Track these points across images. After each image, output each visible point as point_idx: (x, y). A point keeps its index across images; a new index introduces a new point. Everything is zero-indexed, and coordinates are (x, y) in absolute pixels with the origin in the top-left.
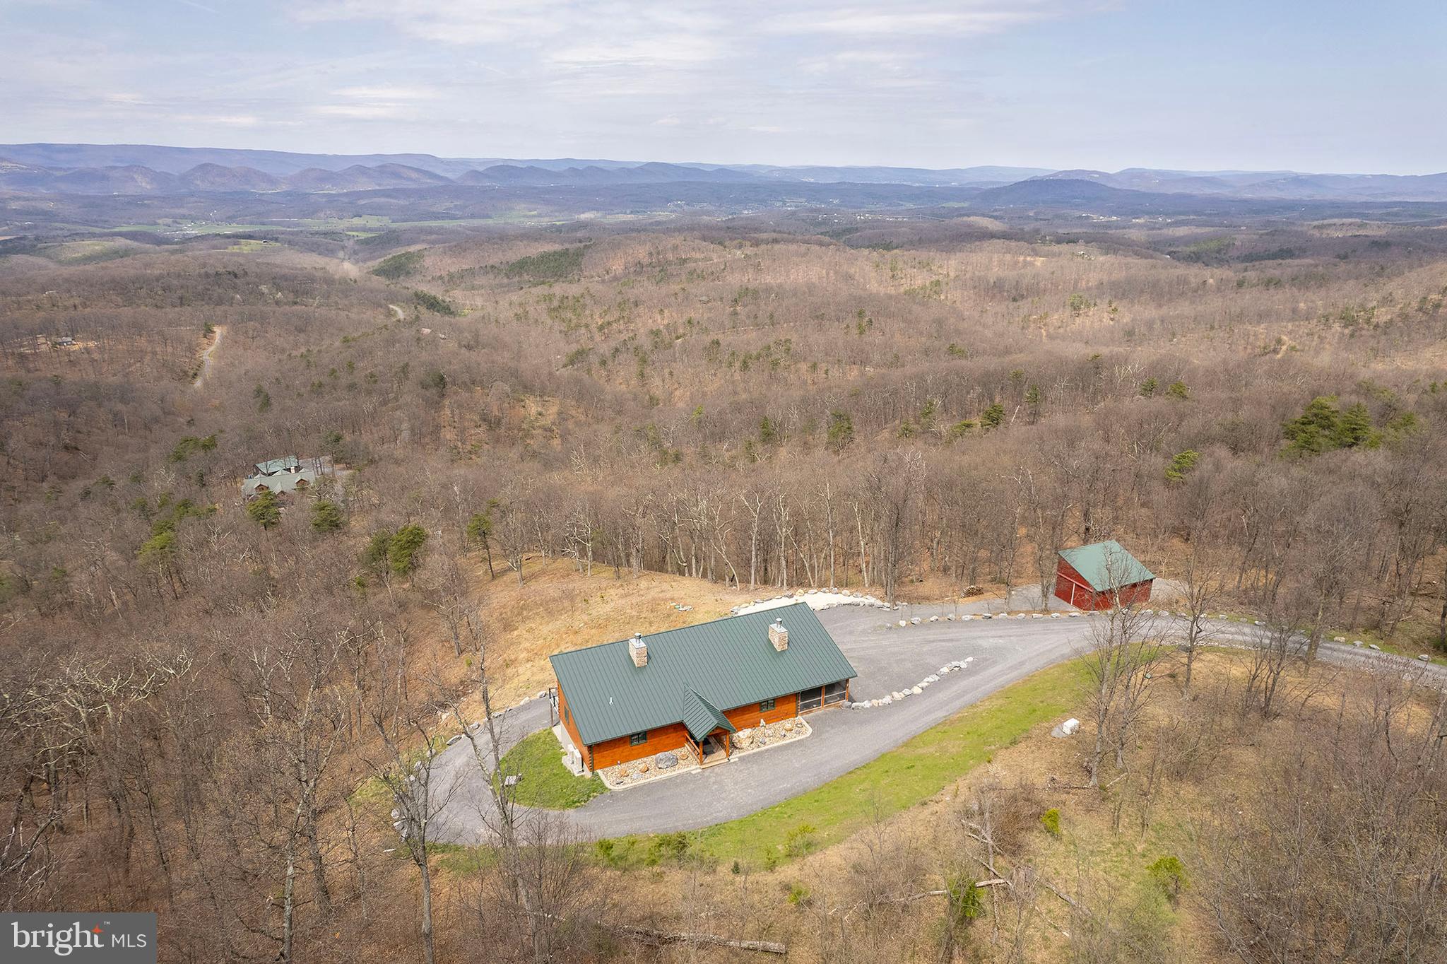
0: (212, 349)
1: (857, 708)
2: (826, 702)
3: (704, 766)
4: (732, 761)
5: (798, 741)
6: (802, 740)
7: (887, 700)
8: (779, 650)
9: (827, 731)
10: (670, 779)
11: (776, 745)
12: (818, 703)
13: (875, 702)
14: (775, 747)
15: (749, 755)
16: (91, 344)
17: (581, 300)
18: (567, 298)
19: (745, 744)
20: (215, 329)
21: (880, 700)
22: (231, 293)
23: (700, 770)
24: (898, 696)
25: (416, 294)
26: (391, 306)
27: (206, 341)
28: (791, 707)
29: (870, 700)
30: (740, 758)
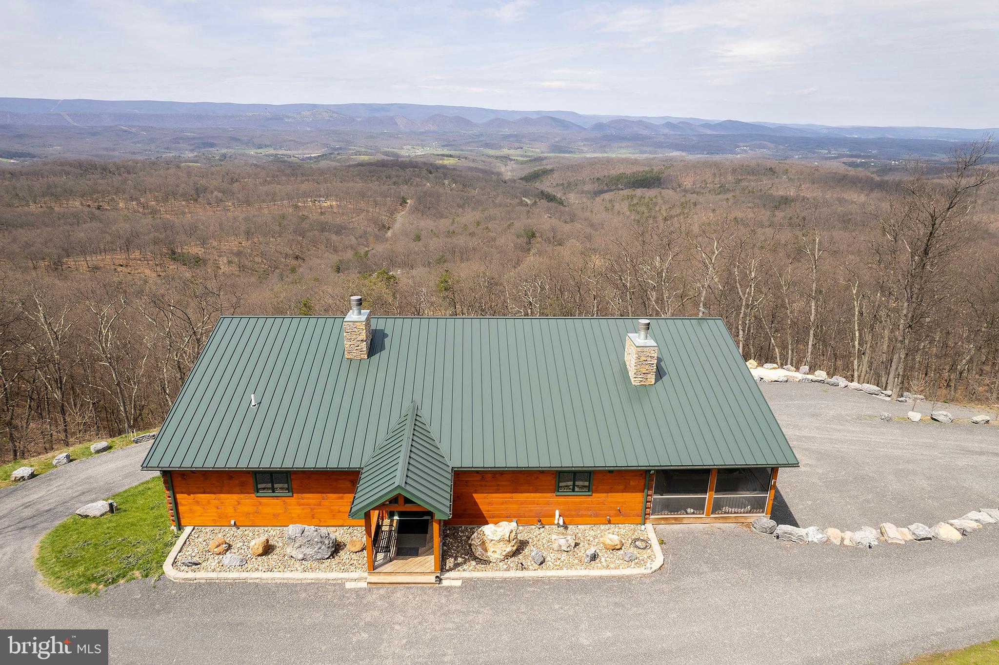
0: (403, 213)
1: (788, 536)
2: (717, 507)
3: (374, 579)
4: (445, 583)
5: (620, 578)
6: (629, 579)
7: (867, 535)
8: (635, 382)
9: (699, 574)
10: (292, 588)
11: (564, 573)
12: (699, 506)
13: (834, 534)
14: (559, 579)
15: (493, 581)
16: (334, 203)
17: (654, 200)
18: (644, 198)
19: (496, 552)
20: (408, 201)
21: (848, 535)
22: (424, 182)
23: (364, 585)
24: (895, 533)
25: (542, 192)
26: (524, 199)
27: (401, 208)
28: (634, 500)
29: (822, 529)
30: (466, 582)
